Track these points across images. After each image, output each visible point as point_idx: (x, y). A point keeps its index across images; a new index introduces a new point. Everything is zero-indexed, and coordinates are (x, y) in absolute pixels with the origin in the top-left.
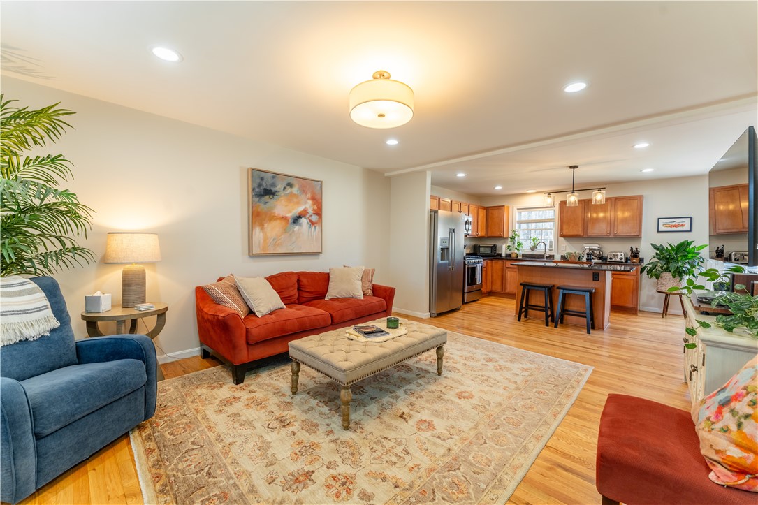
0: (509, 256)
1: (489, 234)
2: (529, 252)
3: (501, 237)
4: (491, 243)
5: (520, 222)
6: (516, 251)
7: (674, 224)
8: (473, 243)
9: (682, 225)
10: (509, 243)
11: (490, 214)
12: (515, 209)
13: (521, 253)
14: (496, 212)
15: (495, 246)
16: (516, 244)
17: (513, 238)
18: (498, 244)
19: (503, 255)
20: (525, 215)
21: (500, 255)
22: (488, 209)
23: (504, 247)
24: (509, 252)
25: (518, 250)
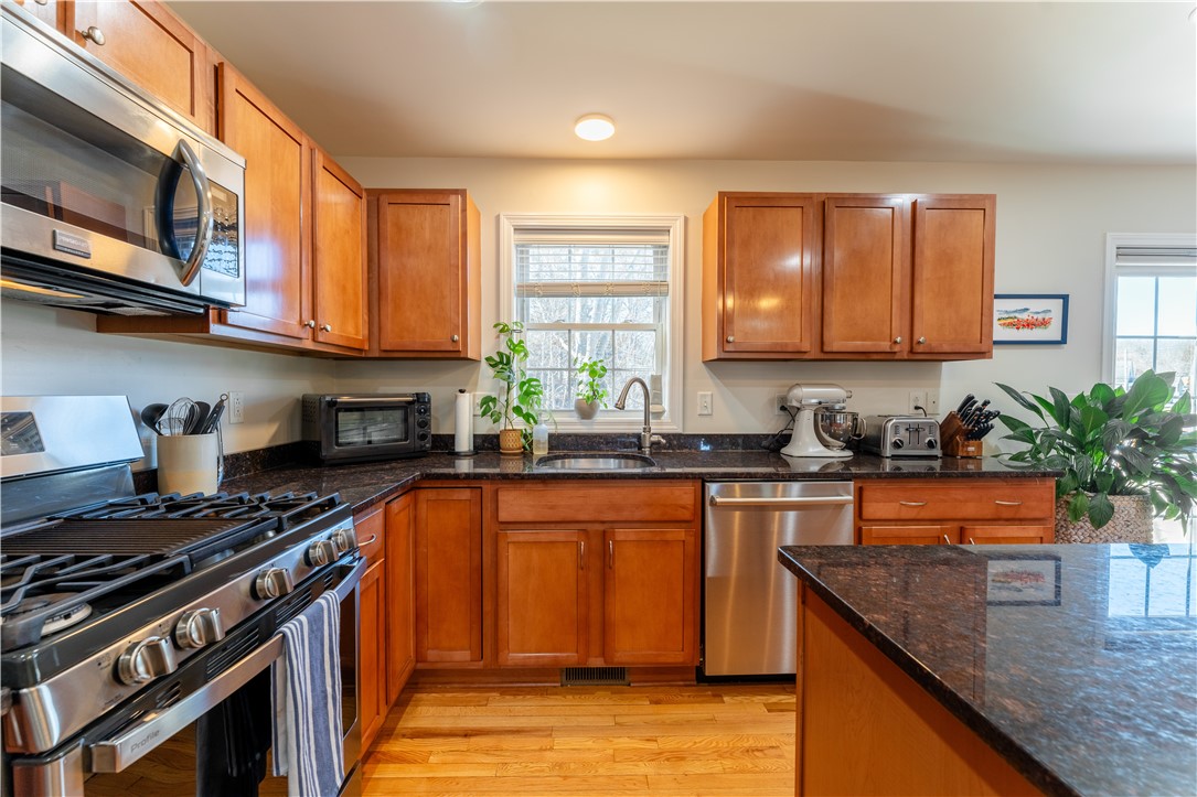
0: (488, 446)
1: (391, 340)
2: (574, 425)
3: (453, 357)
4: (398, 386)
5: (529, 291)
6: (518, 423)
7: (1024, 316)
8: (300, 386)
9: (1044, 323)
10: (486, 382)
11: (389, 229)
12: (507, 227)
13: (542, 431)
14: (422, 222)
15: (420, 402)
16: (515, 392)
17: (501, 363)
18: (435, 387)
19: (464, 444)
20: (549, 263)
21: (446, 444)
22: (376, 203)
23: (467, 405)
24: (486, 427)
25: (527, 417)
